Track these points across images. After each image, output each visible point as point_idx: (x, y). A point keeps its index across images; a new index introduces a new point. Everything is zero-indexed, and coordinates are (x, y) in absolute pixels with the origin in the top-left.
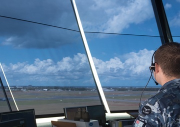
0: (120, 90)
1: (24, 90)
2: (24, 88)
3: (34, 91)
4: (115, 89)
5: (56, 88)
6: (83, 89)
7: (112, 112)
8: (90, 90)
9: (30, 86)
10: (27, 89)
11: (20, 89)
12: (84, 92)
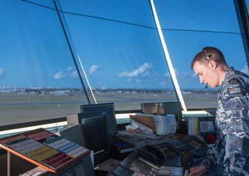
0: (198, 92)
4: (192, 91)
7: (188, 110)
8: (165, 92)
10: (101, 92)
12: (159, 94)
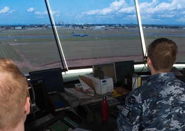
1: (127, 28)
2: (126, 26)
3: (135, 29)
5: (153, 26)
6: (176, 27)
8: (182, 28)
9: (132, 24)
10: (129, 27)
11: (123, 27)
12: (176, 30)
